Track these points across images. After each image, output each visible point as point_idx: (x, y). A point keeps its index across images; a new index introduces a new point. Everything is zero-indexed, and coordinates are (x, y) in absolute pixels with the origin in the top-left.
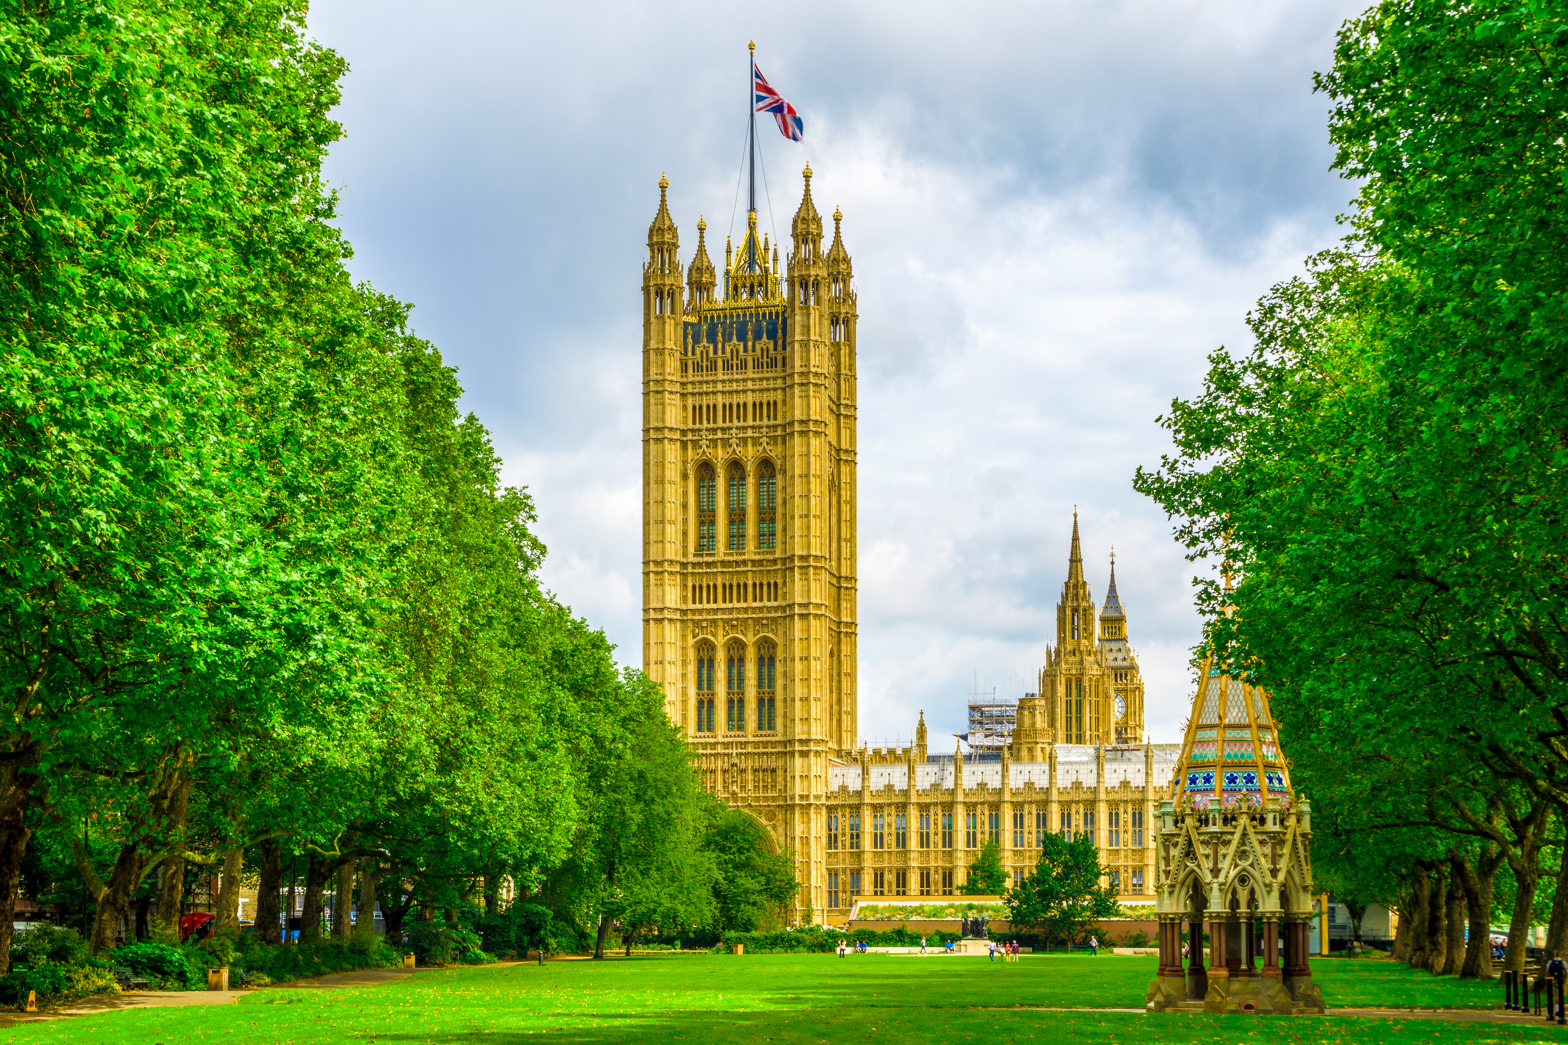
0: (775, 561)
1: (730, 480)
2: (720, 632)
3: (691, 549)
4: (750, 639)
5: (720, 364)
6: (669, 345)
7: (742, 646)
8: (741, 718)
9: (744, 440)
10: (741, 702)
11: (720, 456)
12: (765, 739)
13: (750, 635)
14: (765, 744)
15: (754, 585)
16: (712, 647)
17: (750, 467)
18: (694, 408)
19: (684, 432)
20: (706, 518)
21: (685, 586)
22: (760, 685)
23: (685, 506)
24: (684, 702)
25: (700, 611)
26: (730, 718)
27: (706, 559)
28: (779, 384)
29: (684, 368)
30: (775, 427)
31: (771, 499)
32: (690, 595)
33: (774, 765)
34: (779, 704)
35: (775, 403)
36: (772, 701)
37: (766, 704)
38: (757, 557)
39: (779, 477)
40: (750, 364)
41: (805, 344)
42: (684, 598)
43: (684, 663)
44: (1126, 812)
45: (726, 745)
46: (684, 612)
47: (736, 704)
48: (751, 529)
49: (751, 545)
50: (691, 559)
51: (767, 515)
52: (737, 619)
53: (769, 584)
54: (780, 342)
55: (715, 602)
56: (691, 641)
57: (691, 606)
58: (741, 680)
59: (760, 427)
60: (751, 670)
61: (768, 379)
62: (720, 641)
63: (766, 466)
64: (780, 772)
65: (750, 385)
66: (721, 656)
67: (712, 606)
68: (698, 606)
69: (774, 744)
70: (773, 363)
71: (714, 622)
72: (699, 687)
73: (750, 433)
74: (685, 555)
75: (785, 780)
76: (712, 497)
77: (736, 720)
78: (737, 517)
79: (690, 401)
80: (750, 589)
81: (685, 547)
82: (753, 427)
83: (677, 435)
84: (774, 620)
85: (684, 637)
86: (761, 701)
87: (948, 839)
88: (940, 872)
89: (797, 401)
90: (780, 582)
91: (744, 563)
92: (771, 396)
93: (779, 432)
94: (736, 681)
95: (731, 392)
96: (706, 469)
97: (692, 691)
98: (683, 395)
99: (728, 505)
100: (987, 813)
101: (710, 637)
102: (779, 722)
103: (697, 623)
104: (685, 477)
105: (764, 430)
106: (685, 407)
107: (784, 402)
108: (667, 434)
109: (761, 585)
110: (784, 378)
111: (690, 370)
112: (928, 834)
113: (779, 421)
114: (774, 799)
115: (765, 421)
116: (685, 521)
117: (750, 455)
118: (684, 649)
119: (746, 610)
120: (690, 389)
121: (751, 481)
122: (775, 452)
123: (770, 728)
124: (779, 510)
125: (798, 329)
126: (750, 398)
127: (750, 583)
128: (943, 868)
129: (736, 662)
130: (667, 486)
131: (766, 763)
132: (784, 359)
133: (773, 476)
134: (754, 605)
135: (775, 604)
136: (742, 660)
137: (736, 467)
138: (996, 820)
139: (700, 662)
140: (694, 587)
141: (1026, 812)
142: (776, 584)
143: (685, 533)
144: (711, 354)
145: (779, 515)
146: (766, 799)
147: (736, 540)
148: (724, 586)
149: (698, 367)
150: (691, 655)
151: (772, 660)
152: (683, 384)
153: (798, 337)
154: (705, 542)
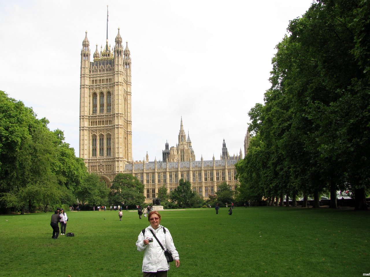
0: (111, 115)
1: (100, 97)
2: (98, 132)
3: (91, 113)
4: (105, 134)
5: (98, 70)
6: (87, 66)
7: (103, 135)
8: (103, 153)
9: (104, 87)
10: (103, 149)
11: (98, 91)
12: (108, 158)
13: (105, 133)
14: (109, 159)
15: (106, 121)
16: (96, 136)
17: (105, 94)
18: (92, 80)
19: (90, 86)
20: (95, 106)
21: (90, 122)
22: (107, 145)
23: (90, 103)
24: (89, 149)
25: (93, 127)
26: (100, 153)
27: (94, 115)
28: (112, 74)
29: (90, 72)
30: (111, 84)
31: (110, 101)
32: (91, 124)
33: (111, 164)
34: (112, 149)
35: (111, 79)
36: (110, 149)
37: (109, 149)
38: (107, 114)
39: (112, 96)
40: (105, 70)
41: (118, 65)
42: (89, 124)
43: (89, 140)
44: (197, 173)
45: (99, 160)
46: (89, 128)
47: (102, 149)
48: (105, 108)
49: (105, 111)
50: (91, 115)
51: (109, 105)
52: (102, 129)
53: (109, 121)
54: (112, 65)
55: (97, 125)
56: (91, 135)
57: (91, 126)
58: (103, 144)
59: (107, 84)
60: (105, 141)
61: (109, 73)
62: (98, 135)
63: (109, 93)
64: (112, 166)
65: (105, 75)
66: (98, 138)
67: (96, 126)
68: (92, 126)
69: (110, 159)
70: (110, 70)
71: (96, 130)
72: (93, 146)
73: (105, 86)
74: (90, 114)
75: (113, 168)
76: (96, 101)
77: (102, 154)
78: (102, 105)
79: (91, 79)
80: (105, 122)
81: (90, 113)
82: (106, 84)
83: (88, 87)
84: (111, 129)
85: (89, 134)
86: (107, 149)
87: (154, 181)
88: (152, 189)
89: (116, 78)
90: (112, 120)
91: (104, 116)
92: (110, 77)
93: (112, 85)
94: (102, 144)
95: (101, 77)
96: (95, 94)
97: (91, 146)
98: (90, 78)
99: (100, 102)
100: (163, 174)
101: (95, 134)
102: (112, 153)
103: (92, 130)
104: (90, 96)
105: (108, 85)
106: (90, 81)
107: (113, 78)
108: (85, 86)
109: (108, 121)
110: (113, 73)
111: (91, 72)
112: (148, 180)
113: (112, 83)
114: (111, 172)
115: (109, 83)
116: (90, 107)
117: (105, 91)
118: (89, 137)
119: (104, 127)
120: (91, 76)
121: (105, 97)
122: (111, 90)
123: (110, 155)
124: (112, 103)
125: (116, 62)
126: (105, 78)
127: (105, 121)
128: (152, 188)
129: (102, 140)
130: (85, 98)
131: (109, 164)
132: (113, 69)
133: (110, 96)
134: (106, 126)
135: (111, 125)
136: (103, 139)
137: (102, 94)
138: (165, 176)
139: (93, 140)
140: (92, 122)
141: (172, 174)
142: (111, 121)
143: (90, 109)
144: (96, 68)
145: (112, 105)
146: (109, 172)
147: (102, 110)
148: (99, 121)
149: (93, 71)
150: (91, 138)
151: (110, 139)
152: (90, 75)
153: (116, 63)
154: (95, 111)
